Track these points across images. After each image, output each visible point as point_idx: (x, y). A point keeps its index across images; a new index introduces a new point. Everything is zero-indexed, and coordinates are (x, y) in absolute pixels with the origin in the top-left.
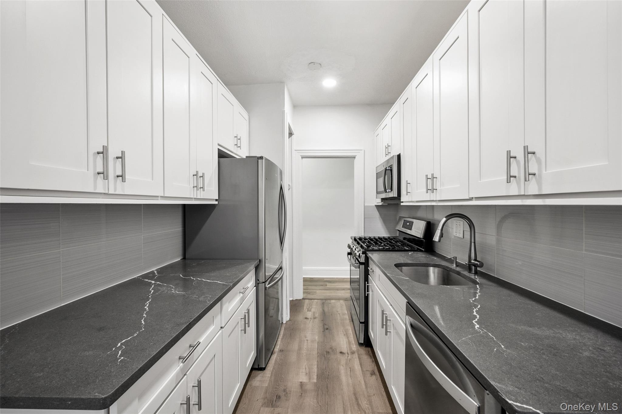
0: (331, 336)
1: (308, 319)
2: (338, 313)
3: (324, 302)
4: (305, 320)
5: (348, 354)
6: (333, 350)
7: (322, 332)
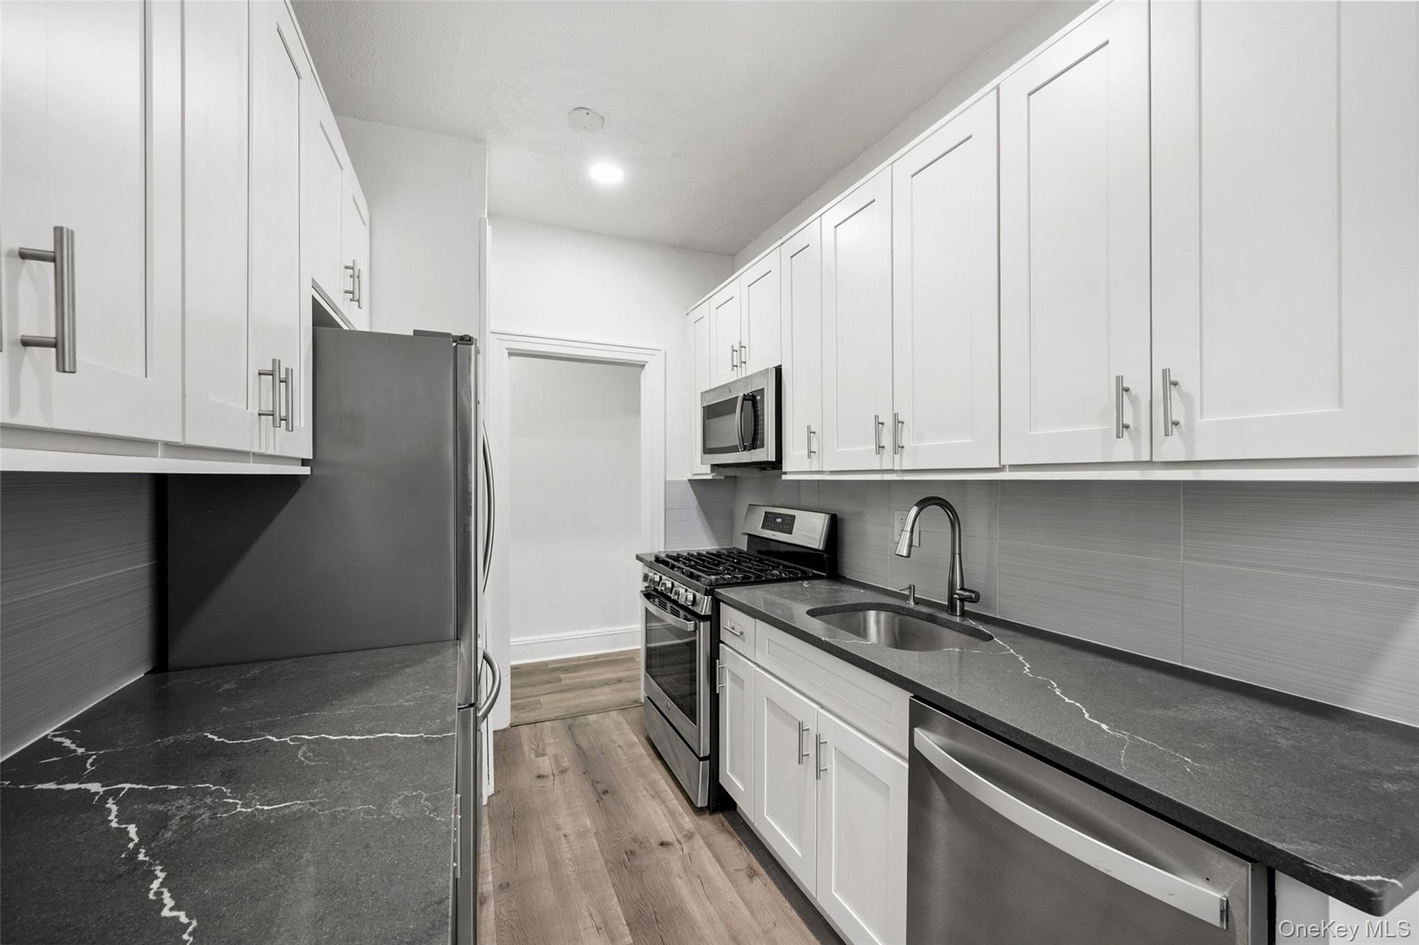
0: (622, 808)
1: (546, 779)
2: (617, 745)
3: (572, 725)
4: (540, 783)
5: (680, 843)
6: (641, 843)
7: (597, 804)
